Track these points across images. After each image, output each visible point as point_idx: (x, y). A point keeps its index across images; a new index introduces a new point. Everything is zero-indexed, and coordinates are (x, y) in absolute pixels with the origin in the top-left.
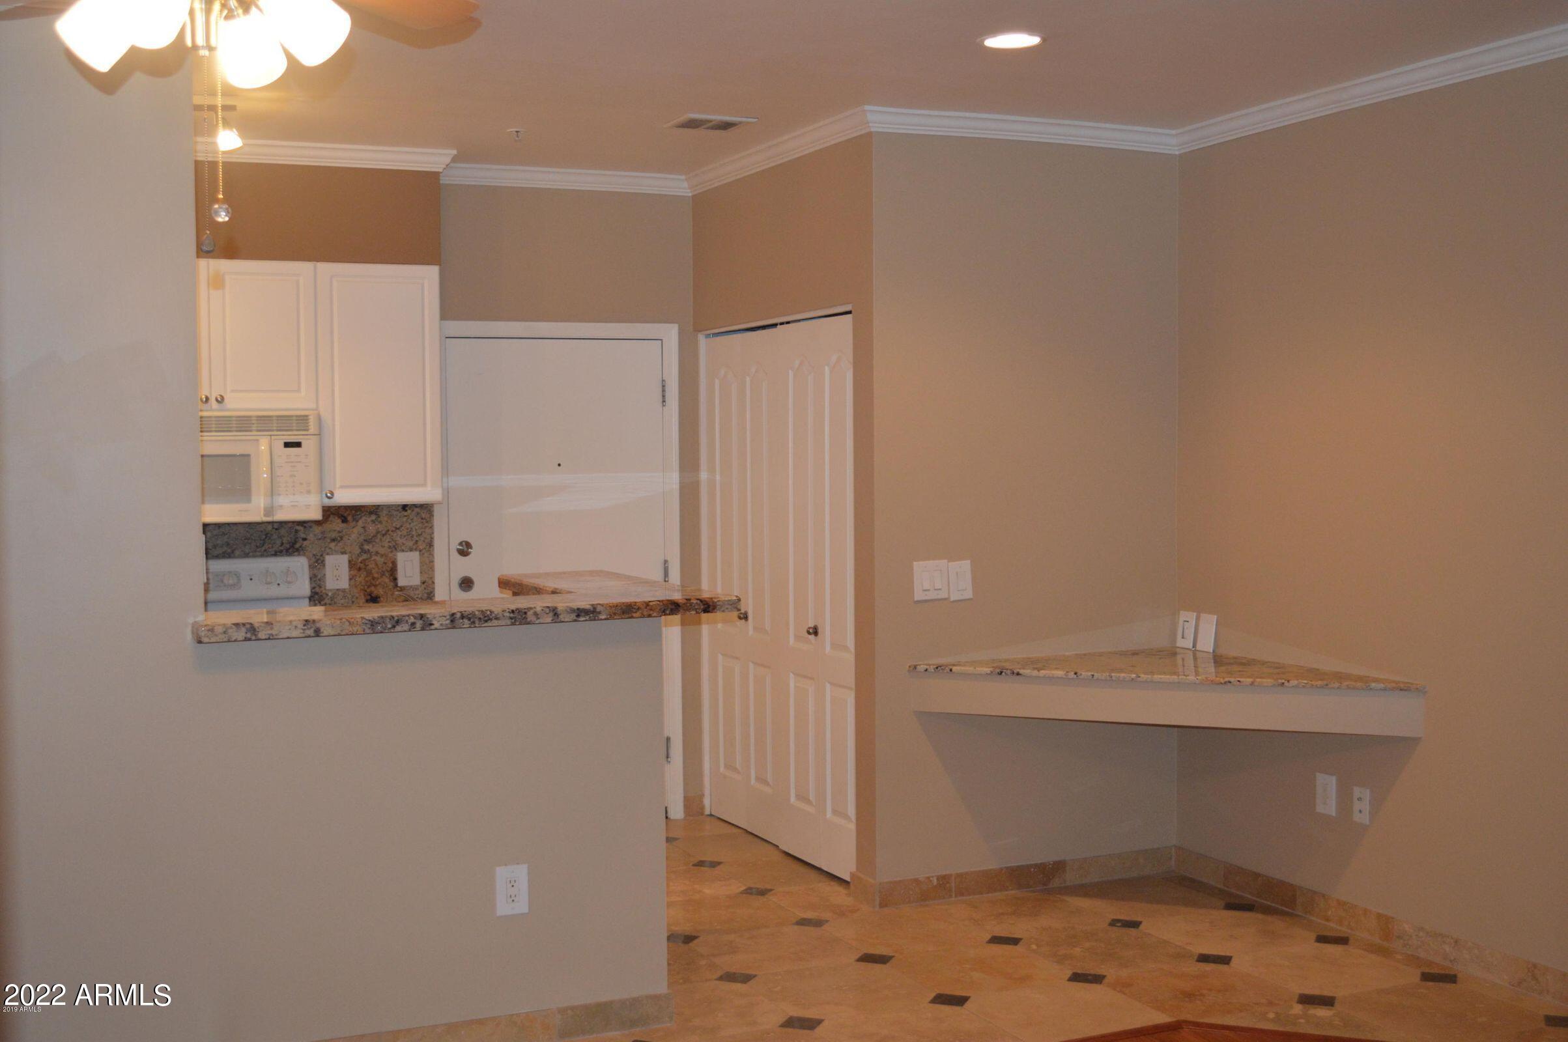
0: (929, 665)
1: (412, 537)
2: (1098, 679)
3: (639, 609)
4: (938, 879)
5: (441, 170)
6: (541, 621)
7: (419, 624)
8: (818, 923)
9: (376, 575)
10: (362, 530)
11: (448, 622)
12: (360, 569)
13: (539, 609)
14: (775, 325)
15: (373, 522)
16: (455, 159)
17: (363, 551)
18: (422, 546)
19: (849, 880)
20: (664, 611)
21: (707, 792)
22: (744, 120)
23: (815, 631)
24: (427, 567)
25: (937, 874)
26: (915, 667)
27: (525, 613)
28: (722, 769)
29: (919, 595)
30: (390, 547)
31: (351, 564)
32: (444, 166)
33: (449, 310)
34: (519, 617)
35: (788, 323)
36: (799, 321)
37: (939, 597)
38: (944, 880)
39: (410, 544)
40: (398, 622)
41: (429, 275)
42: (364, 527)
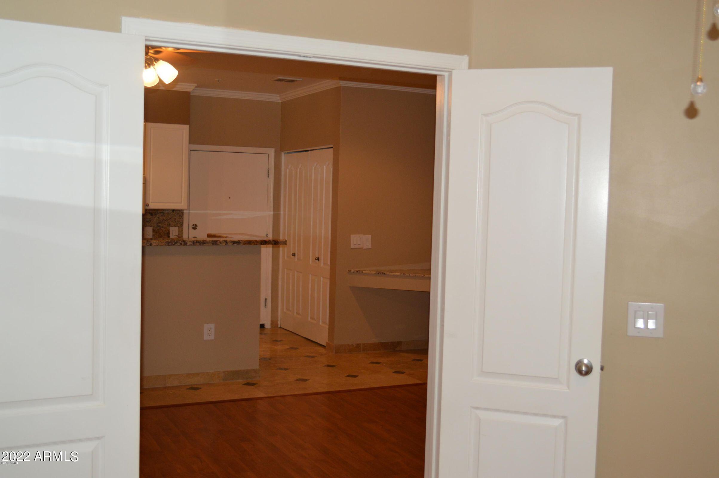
0: (355, 270)
1: (176, 221)
2: (411, 276)
3: (253, 242)
4: (356, 345)
5: (191, 91)
6: (222, 244)
7: (183, 243)
8: (313, 357)
9: (162, 235)
10: (158, 219)
11: (192, 243)
12: (156, 233)
13: (221, 241)
14: (308, 151)
15: (162, 216)
16: (196, 87)
17: (158, 226)
18: (179, 225)
19: (325, 345)
20: (262, 243)
21: (279, 319)
22: (297, 79)
23: (318, 259)
24: (181, 232)
25: (356, 343)
26: (350, 271)
27: (217, 242)
28: (285, 310)
29: (352, 246)
30: (167, 225)
31: (154, 231)
32: (192, 90)
33: (192, 141)
34: (215, 243)
35: (313, 150)
36: (317, 149)
37: (360, 247)
38: (358, 345)
39: (175, 224)
40: (176, 243)
41: (185, 128)
42: (158, 217)
